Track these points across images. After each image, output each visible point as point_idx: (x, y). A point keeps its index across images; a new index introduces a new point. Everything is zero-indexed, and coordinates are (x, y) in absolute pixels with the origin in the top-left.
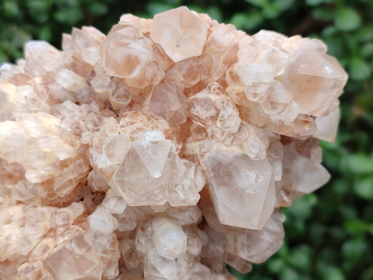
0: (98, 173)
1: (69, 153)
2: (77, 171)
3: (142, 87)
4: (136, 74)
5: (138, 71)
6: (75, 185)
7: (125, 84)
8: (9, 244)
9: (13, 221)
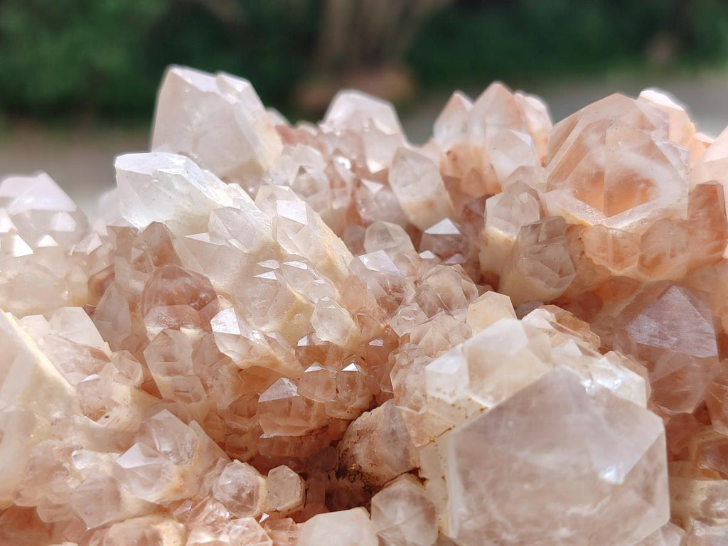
0: (400, 416)
1: (345, 333)
2: (337, 391)
3: (616, 272)
4: (626, 223)
5: (633, 221)
6: (313, 424)
7: (580, 239)
8: (64, 469)
9: (107, 417)
